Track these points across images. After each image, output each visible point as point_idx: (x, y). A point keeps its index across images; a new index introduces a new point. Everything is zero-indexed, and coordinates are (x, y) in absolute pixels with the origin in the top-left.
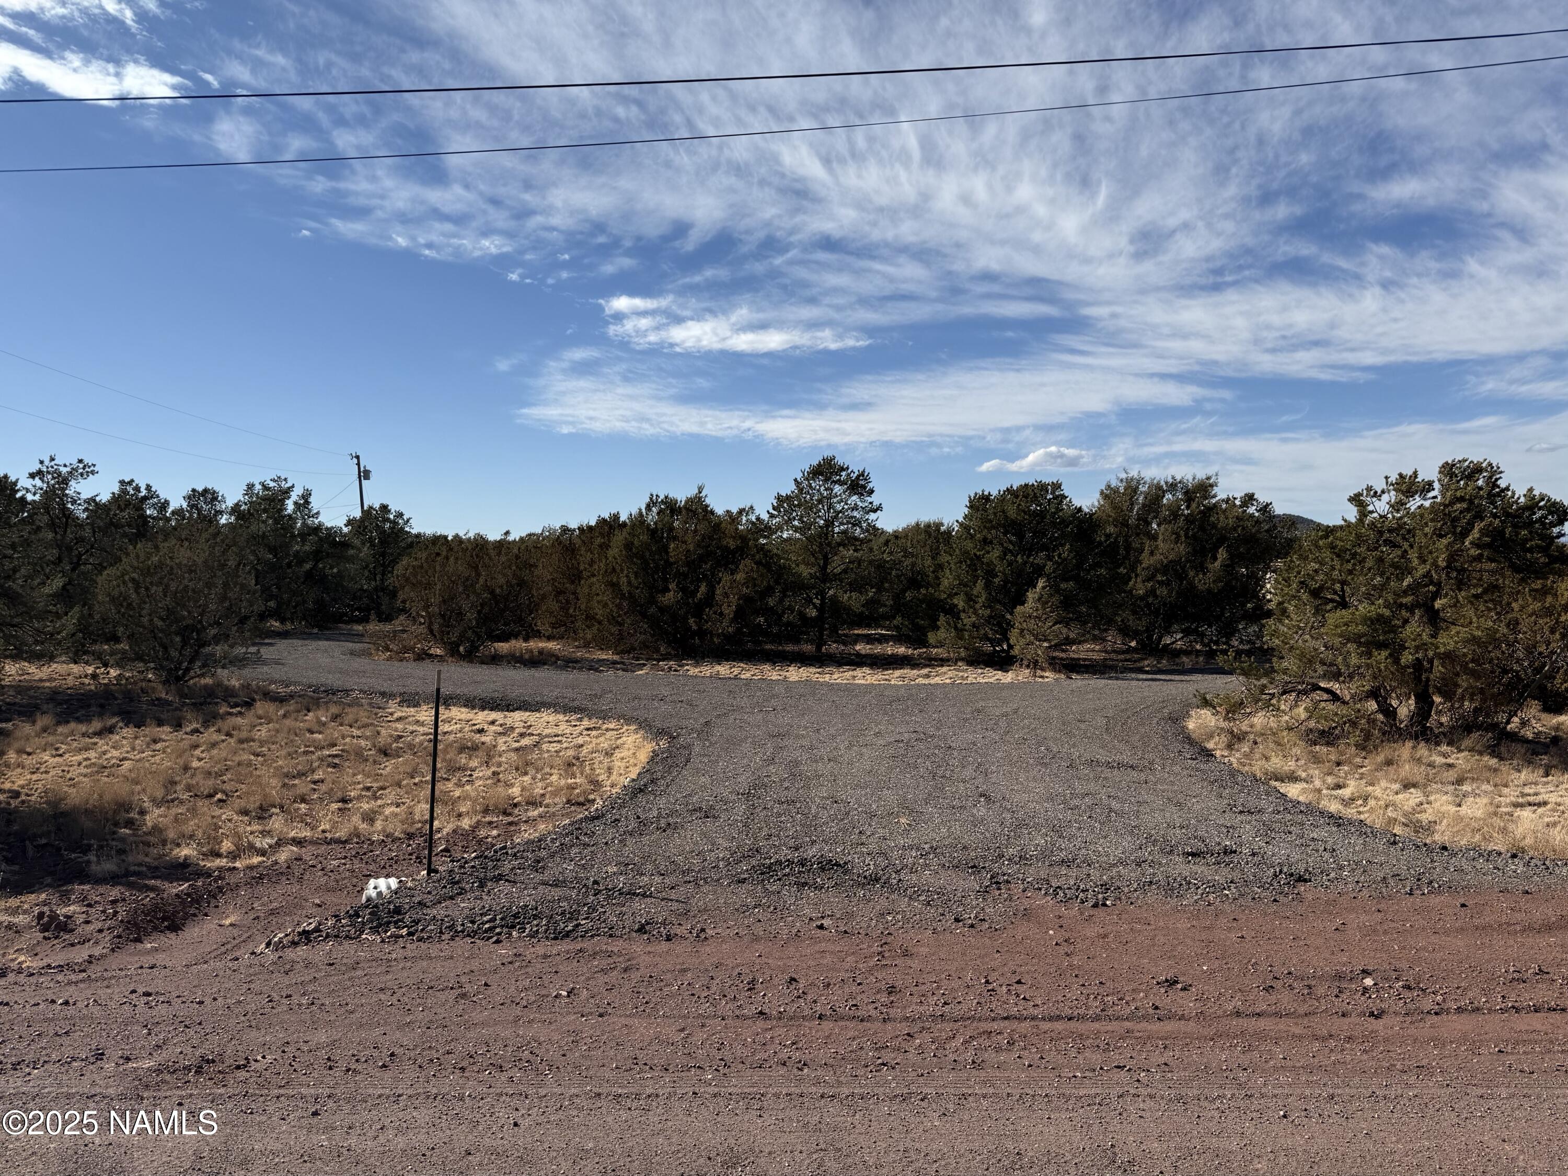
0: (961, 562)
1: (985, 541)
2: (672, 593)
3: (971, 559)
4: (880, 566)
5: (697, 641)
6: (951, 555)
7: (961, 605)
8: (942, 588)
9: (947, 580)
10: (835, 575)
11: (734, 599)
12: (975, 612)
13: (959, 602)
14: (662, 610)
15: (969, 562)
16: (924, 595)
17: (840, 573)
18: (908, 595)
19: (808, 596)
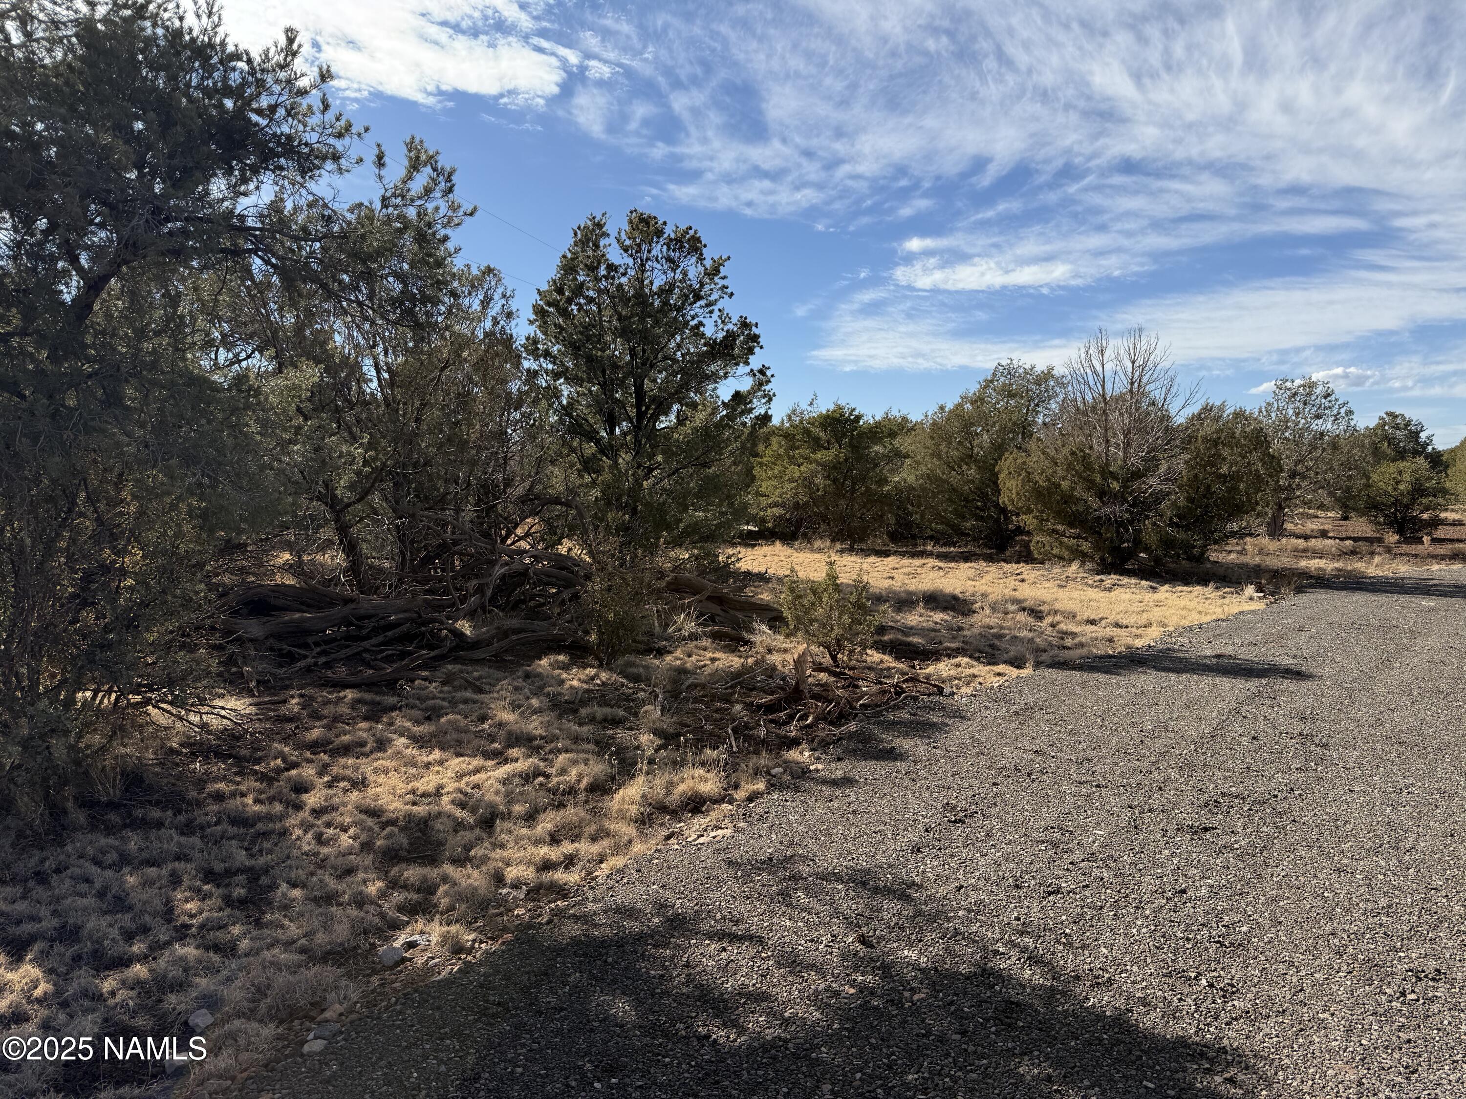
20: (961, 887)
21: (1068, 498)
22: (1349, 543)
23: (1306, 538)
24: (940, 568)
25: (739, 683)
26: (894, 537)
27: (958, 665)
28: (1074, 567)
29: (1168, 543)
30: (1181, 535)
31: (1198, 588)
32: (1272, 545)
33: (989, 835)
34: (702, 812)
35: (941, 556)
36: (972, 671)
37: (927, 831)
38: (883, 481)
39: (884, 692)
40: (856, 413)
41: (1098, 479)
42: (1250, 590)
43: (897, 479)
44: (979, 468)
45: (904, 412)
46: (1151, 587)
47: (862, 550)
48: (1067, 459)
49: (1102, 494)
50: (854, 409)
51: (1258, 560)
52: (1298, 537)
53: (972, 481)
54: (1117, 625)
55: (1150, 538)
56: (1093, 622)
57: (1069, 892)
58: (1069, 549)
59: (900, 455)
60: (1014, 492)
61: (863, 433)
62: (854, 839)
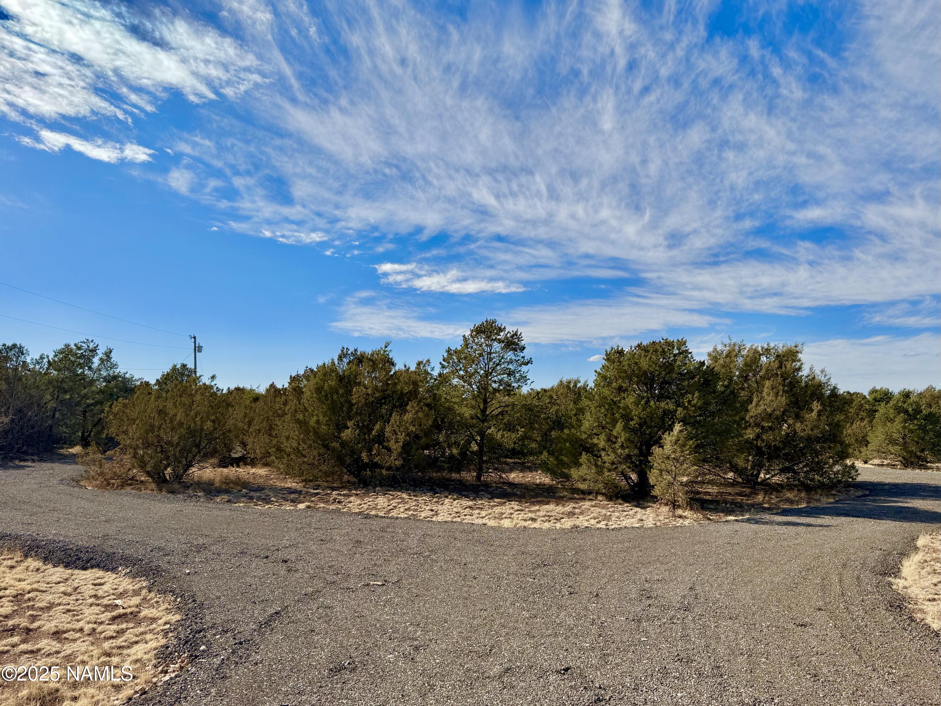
0: (600, 407)
1: (620, 389)
2: (350, 429)
3: (609, 404)
4: (529, 408)
5: (369, 473)
6: (591, 400)
7: (602, 444)
8: (583, 428)
9: (588, 422)
10: (492, 416)
11: (402, 437)
12: (615, 452)
13: (601, 441)
14: (343, 444)
15: (607, 407)
16: (568, 435)
17: (498, 415)
18: (554, 434)
19: (471, 433)
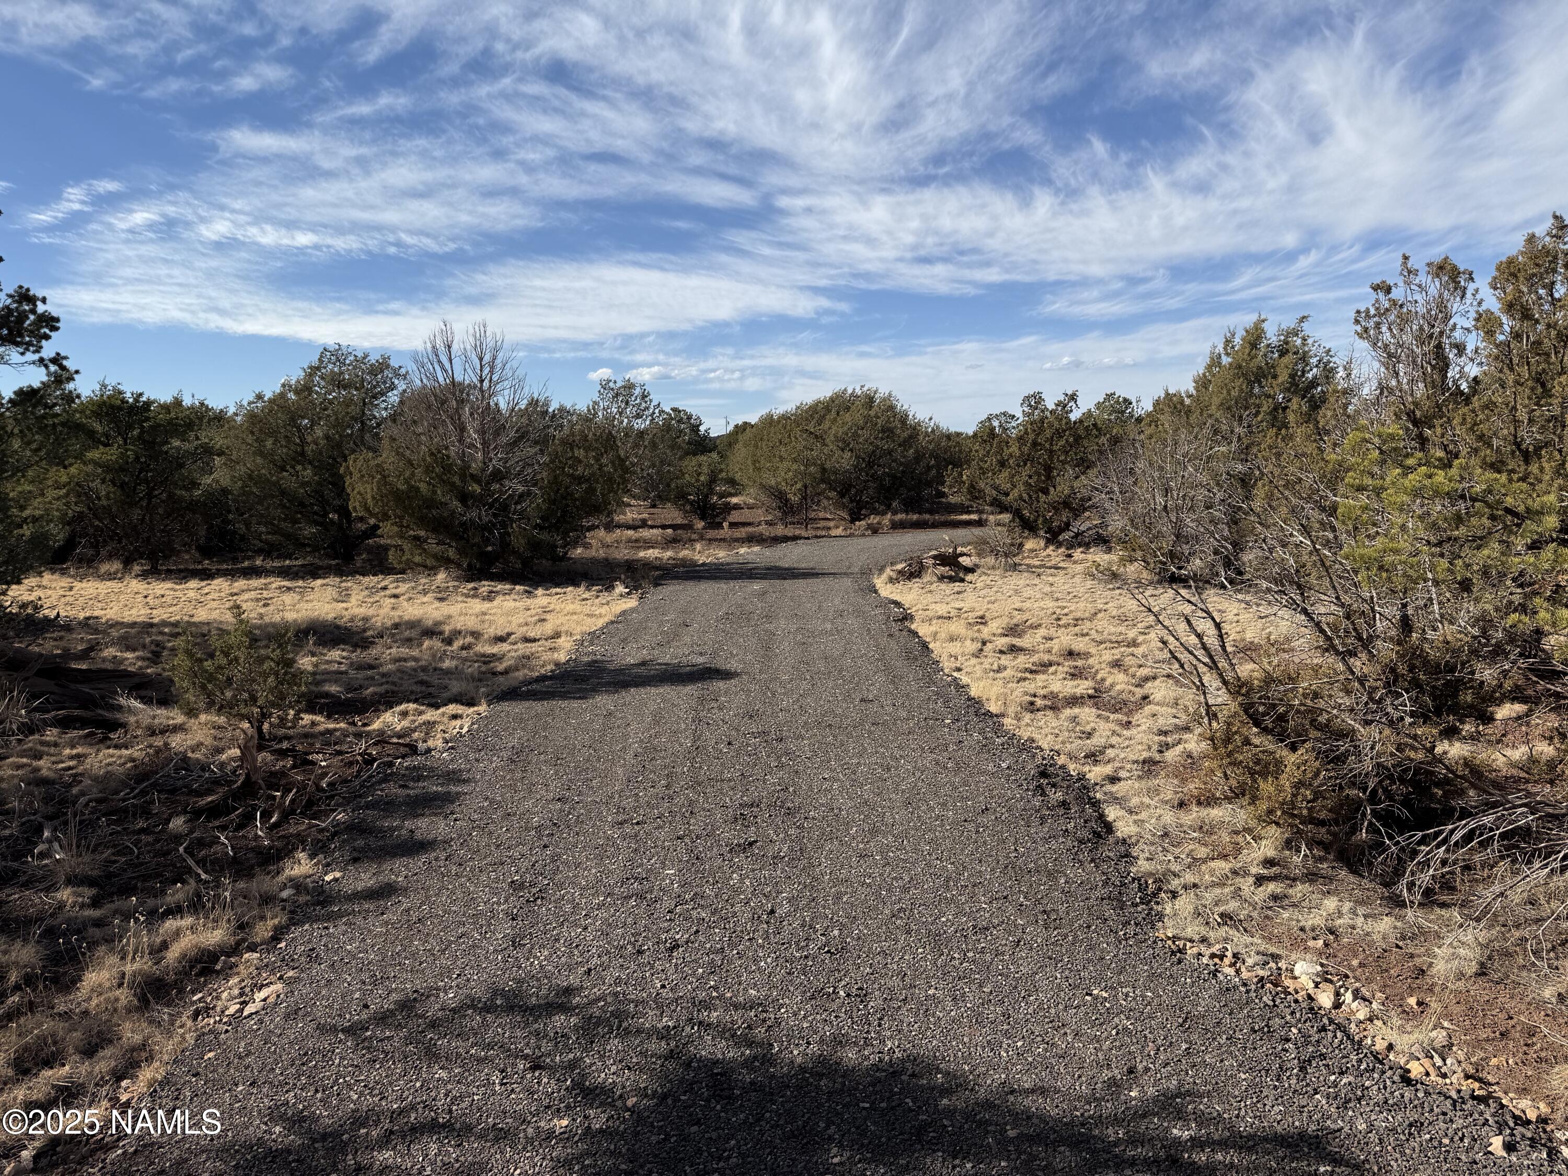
20: (590, 970)
21: (430, 503)
22: (670, 531)
23: (634, 528)
24: (289, 589)
25: (154, 785)
26: (206, 552)
27: (404, 714)
28: (441, 576)
29: (535, 546)
30: (544, 536)
31: (570, 588)
32: (609, 538)
33: (576, 907)
34: (218, 973)
35: (284, 573)
36: (425, 717)
37: (513, 919)
38: (195, 485)
39: (350, 764)
40: (144, 399)
41: (456, 479)
42: (620, 589)
43: (209, 481)
44: (315, 467)
45: (199, 397)
46: (526, 591)
47: (169, 571)
48: (424, 460)
49: (464, 498)
50: (141, 394)
51: (602, 553)
52: (629, 527)
53: (307, 484)
54: (527, 640)
55: (518, 543)
56: (501, 639)
57: (687, 943)
58: (435, 556)
59: (209, 451)
60: (369, 496)
61: (159, 425)
62: (443, 951)
